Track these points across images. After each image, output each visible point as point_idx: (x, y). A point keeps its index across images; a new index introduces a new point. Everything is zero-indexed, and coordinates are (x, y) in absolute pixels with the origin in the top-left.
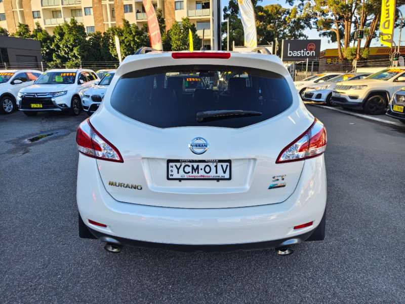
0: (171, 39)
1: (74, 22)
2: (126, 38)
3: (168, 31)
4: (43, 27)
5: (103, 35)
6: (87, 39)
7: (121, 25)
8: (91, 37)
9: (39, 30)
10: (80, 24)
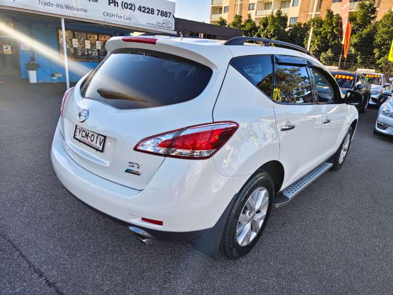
0: (377, 31)
1: (279, 13)
2: (324, 29)
3: (377, 22)
4: (253, 18)
5: (302, 26)
6: (287, 30)
7: (323, 16)
8: (291, 28)
9: (249, 21)
10: (284, 15)
